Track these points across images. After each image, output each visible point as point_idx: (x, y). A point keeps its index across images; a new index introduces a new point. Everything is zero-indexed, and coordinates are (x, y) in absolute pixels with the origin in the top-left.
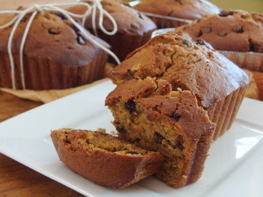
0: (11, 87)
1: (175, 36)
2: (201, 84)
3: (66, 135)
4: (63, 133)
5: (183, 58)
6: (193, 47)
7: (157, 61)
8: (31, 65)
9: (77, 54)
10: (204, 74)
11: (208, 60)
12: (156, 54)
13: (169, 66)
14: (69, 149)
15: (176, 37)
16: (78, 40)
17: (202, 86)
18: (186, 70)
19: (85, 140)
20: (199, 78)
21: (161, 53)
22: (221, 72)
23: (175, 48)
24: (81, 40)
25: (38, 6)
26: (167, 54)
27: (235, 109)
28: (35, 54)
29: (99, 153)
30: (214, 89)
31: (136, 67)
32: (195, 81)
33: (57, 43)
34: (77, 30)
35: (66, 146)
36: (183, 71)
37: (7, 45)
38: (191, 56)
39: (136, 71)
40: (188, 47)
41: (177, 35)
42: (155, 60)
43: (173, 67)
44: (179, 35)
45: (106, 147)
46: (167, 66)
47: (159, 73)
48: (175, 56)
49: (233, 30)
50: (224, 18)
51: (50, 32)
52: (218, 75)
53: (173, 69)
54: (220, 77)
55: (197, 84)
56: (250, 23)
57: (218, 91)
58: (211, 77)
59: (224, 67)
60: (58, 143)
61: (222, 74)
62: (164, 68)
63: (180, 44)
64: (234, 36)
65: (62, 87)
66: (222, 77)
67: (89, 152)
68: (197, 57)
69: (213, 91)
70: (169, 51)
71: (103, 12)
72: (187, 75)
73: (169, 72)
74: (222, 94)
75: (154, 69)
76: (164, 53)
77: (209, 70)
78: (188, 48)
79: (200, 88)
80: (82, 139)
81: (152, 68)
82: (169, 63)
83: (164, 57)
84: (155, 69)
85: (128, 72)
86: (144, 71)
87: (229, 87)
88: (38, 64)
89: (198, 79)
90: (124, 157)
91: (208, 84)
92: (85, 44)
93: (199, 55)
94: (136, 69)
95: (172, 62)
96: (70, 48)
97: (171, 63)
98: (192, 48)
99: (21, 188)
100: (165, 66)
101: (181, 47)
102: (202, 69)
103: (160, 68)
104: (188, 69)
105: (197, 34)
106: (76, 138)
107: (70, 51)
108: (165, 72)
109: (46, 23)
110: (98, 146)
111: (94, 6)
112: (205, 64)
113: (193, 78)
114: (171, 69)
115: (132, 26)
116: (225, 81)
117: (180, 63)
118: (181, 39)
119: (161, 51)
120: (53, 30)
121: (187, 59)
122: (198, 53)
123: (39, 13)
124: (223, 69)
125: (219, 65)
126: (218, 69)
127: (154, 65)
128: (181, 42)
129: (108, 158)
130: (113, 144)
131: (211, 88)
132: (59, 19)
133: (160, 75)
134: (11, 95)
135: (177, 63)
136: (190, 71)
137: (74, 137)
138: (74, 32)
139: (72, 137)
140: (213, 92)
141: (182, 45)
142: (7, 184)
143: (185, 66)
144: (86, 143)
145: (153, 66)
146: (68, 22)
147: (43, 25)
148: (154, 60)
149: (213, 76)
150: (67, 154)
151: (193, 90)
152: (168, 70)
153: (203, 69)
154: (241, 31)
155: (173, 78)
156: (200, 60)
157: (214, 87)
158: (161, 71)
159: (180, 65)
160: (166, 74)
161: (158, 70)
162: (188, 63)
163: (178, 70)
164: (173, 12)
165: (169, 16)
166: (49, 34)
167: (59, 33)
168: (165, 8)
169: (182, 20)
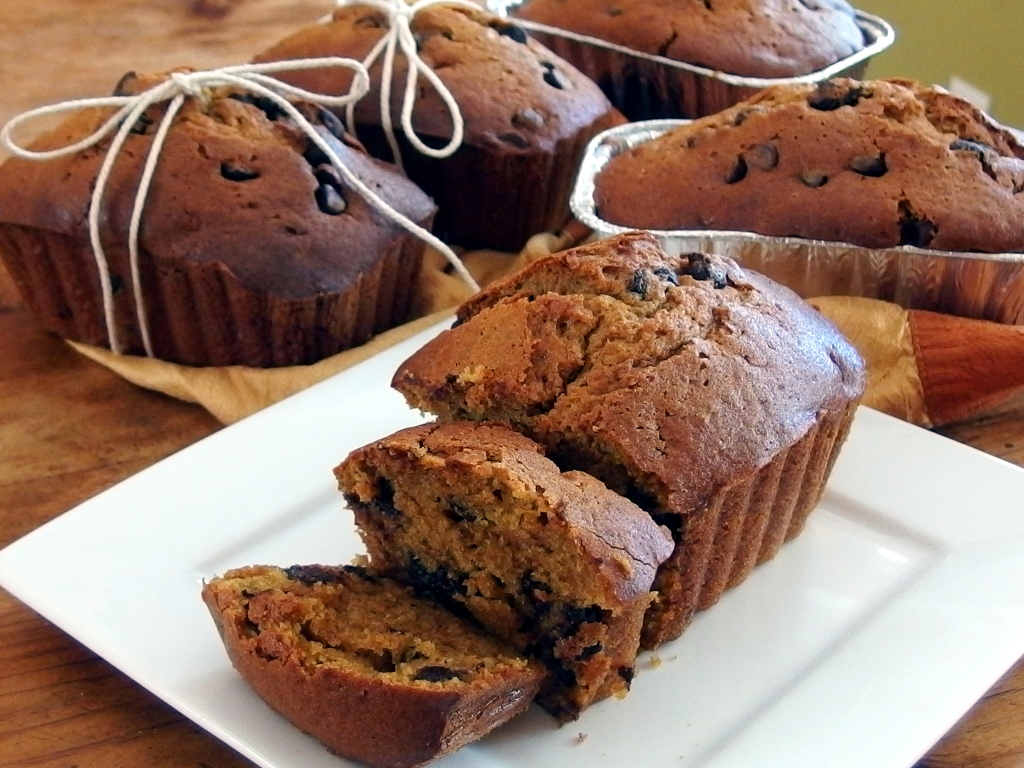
0: (104, 345)
1: (604, 261)
2: (671, 437)
3: (246, 602)
4: (237, 597)
5: (621, 345)
6: (663, 295)
7: (538, 355)
8: (168, 283)
9: (314, 251)
10: (686, 399)
11: (706, 346)
12: (536, 333)
13: (573, 373)
14: (251, 652)
15: (606, 264)
16: (321, 196)
17: (675, 443)
18: (627, 390)
19: (298, 628)
20: (667, 414)
21: (550, 327)
22: (749, 385)
23: (598, 311)
24: (333, 199)
25: (186, 81)
26: (572, 330)
27: (807, 481)
28: (177, 249)
29: (335, 677)
30: (715, 452)
31: (472, 371)
32: (652, 426)
33: (248, 213)
34: (317, 157)
35: (244, 641)
36: (616, 395)
37: (87, 215)
38: (647, 335)
39: (470, 384)
40: (643, 299)
41: (613, 252)
42: (532, 354)
43: (586, 376)
44: (620, 252)
45: (360, 646)
46: (567, 375)
47: (542, 399)
48: (595, 339)
49: (848, 167)
50: (826, 115)
51: (227, 173)
52: (736, 397)
53: (586, 385)
54: (740, 405)
55: (661, 438)
56: (913, 142)
57: (728, 456)
58: (709, 408)
59: (763, 362)
60: (224, 622)
61: (751, 391)
62: (559, 381)
63: (616, 292)
64: (851, 189)
65: (269, 361)
66: (749, 402)
67: (306, 669)
68: (671, 339)
69: (713, 457)
70: (578, 321)
71: (417, 64)
72: (627, 409)
73: (573, 395)
74: (742, 466)
75: (525, 385)
76: (562, 326)
77: (706, 384)
78: (645, 303)
79: (668, 450)
80: (289, 623)
81: (518, 381)
82: (574, 364)
83: (561, 342)
84: (528, 384)
85: (447, 385)
86: (496, 389)
87: (771, 437)
88: (188, 282)
89: (662, 421)
90: (409, 692)
91: (694, 434)
92: (345, 211)
93: (677, 330)
94: (473, 378)
95: (586, 358)
96: (292, 231)
97: (582, 362)
98: (657, 303)
99: (122, 741)
100: (560, 373)
101: (618, 304)
102: (680, 381)
103: (545, 380)
104: (631, 387)
105: (729, 175)
106: (271, 620)
107: (293, 239)
108: (560, 394)
109: (214, 140)
110: (338, 643)
111: (390, 39)
112: (694, 363)
113: (647, 418)
114: (582, 386)
115: (517, 121)
116: (760, 415)
117: (610, 365)
118: (624, 268)
119: (551, 320)
120: (237, 167)
121: (634, 350)
122: (672, 324)
123: (189, 99)
124: (756, 371)
125: (746, 358)
126: (737, 377)
127: (526, 371)
128: (620, 284)
129: (362, 693)
130: (382, 638)
131: (706, 448)
132: (258, 119)
133: (544, 405)
134: (107, 369)
135: (599, 364)
136: (638, 392)
137: (265, 616)
138: (307, 169)
139: (260, 616)
140: (710, 461)
141: (624, 294)
142: (81, 727)
143: (624, 376)
144: (301, 636)
145: (523, 377)
146: (291, 127)
147: (202, 149)
148: (528, 355)
149: (717, 406)
150: (247, 662)
151: (645, 460)
152: (571, 387)
153: (685, 381)
154: (878, 170)
155: (583, 417)
156: (678, 349)
157: (716, 443)
158: (549, 392)
159: (608, 371)
160: (562, 399)
161: (539, 386)
162: (637, 364)
163: (602, 391)
164: (677, 39)
165: (663, 53)
166: (222, 180)
167: (255, 176)
168: (650, 18)
169: (709, 73)
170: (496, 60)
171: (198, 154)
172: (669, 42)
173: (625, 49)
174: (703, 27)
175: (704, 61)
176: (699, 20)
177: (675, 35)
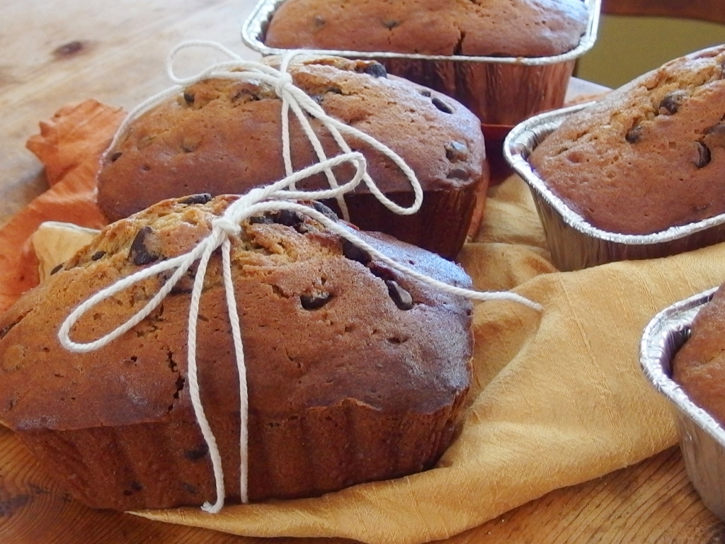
9: (425, 353)
24: (402, 294)
96: (395, 341)
109: (280, 275)
115: (451, 156)
120: (315, 295)
132: (295, 237)
138: (369, 273)
147: (277, 289)
164: (467, 36)
165: (457, 52)
166: (308, 313)
167: (332, 296)
168: (433, 23)
169: (512, 60)
170: (395, 103)
171: (276, 296)
172: (460, 41)
173: (418, 56)
174: (482, 21)
175: (503, 51)
176: (475, 16)
177: (463, 35)
